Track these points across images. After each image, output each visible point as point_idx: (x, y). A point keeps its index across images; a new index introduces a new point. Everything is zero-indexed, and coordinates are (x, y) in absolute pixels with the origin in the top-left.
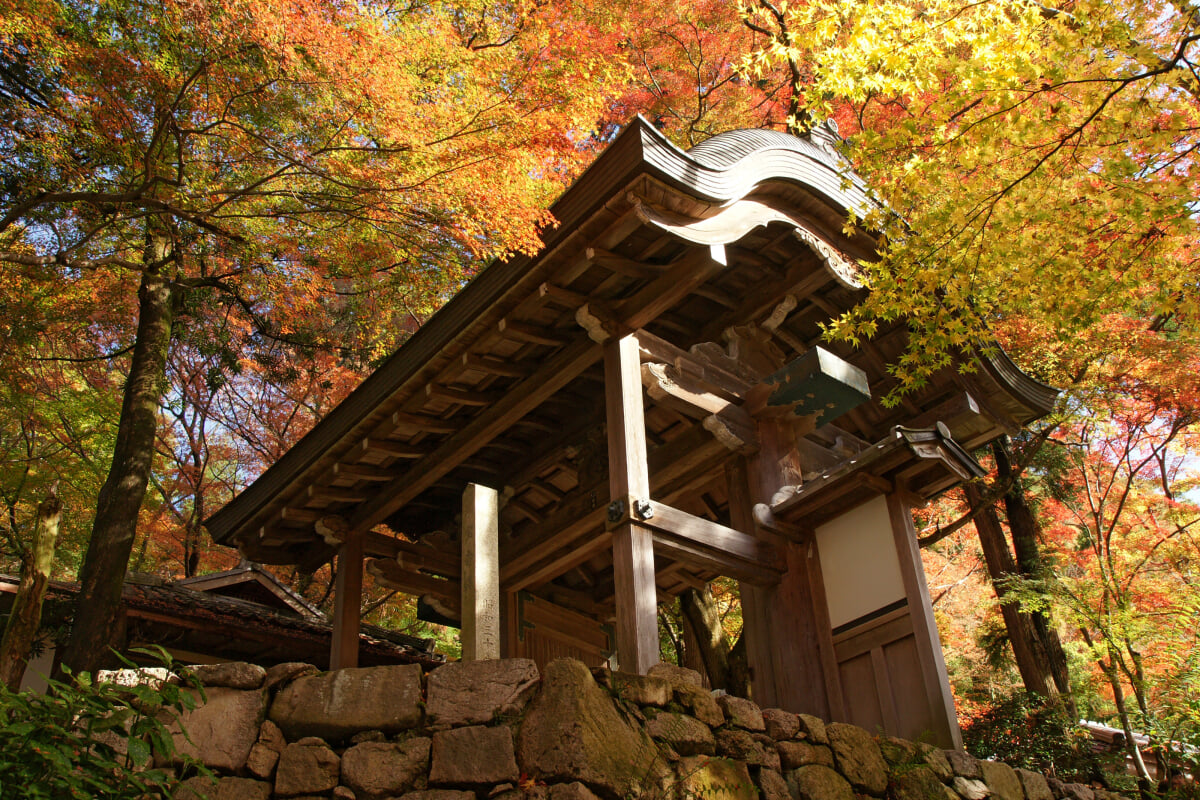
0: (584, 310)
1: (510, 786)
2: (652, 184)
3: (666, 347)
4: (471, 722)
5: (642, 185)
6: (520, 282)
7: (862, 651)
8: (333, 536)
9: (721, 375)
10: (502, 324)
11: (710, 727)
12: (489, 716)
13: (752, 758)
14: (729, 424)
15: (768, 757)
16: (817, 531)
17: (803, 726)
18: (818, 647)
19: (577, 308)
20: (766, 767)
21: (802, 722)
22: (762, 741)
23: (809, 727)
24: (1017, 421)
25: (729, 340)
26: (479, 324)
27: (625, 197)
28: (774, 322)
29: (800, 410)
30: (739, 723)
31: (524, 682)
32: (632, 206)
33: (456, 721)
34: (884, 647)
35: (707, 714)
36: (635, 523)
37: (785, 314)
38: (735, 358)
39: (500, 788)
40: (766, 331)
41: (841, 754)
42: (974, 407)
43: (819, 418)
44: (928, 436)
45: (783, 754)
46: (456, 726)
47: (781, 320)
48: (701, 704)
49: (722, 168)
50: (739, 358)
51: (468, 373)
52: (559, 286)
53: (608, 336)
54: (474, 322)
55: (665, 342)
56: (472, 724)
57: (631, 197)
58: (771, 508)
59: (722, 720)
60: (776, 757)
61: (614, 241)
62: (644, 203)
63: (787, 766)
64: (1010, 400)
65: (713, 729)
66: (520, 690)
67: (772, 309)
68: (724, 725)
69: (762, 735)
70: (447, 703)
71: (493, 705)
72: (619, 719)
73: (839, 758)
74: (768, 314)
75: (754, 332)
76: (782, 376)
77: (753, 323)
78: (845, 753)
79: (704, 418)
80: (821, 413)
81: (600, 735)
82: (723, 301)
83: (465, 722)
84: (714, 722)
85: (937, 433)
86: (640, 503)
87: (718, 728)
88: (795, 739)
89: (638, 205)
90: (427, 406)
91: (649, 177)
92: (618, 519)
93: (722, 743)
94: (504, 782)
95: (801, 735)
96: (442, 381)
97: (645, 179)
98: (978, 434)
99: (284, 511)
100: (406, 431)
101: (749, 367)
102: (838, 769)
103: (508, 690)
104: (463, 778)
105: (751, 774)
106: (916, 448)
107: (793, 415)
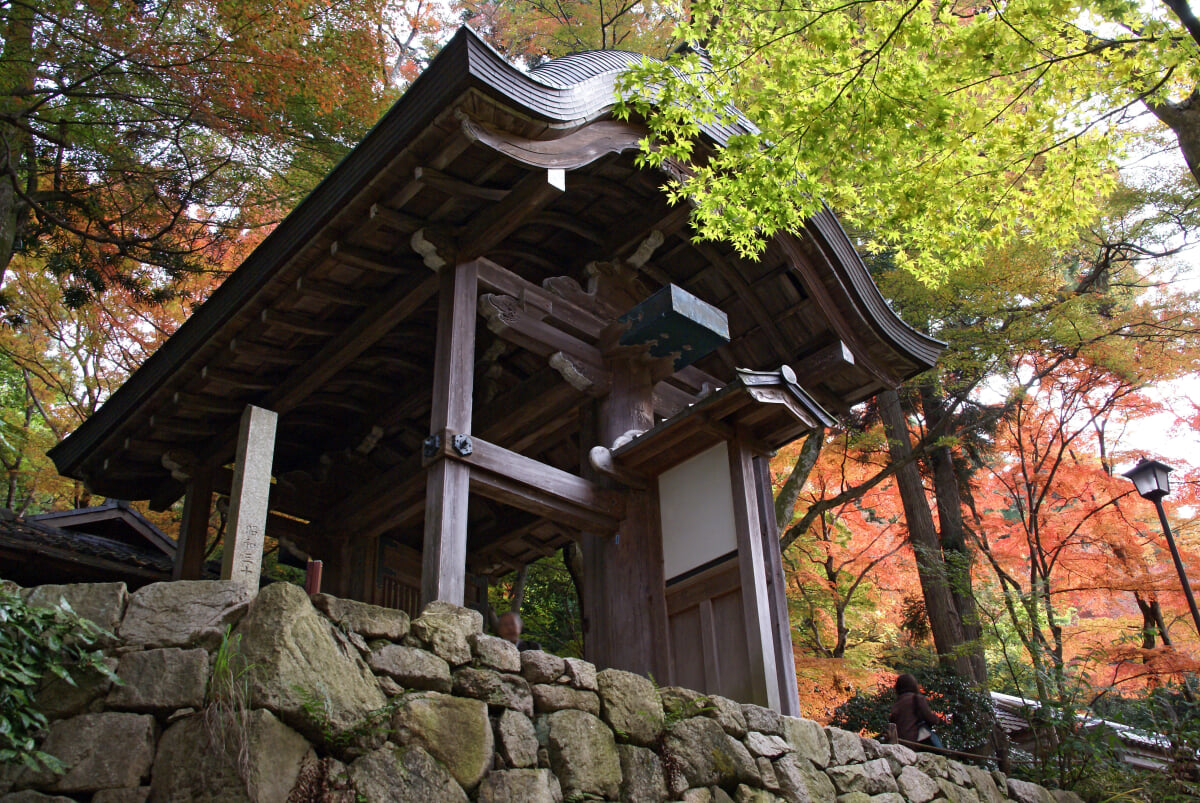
0: (419, 235)
1: (191, 710)
2: (481, 100)
3: (511, 278)
4: (167, 644)
5: (470, 100)
6: (352, 202)
7: (691, 604)
8: (181, 470)
9: (572, 311)
10: (334, 247)
11: (450, 663)
12: (184, 638)
13: (495, 699)
14: (577, 362)
15: (516, 698)
16: (660, 477)
17: (568, 670)
18: (650, 599)
19: (413, 233)
20: (513, 709)
21: (568, 667)
22: (513, 682)
23: (575, 671)
24: (897, 374)
25: (590, 276)
26: (313, 246)
27: (452, 114)
28: (640, 259)
29: (655, 351)
30: (486, 662)
31: (230, 605)
32: (460, 122)
33: (150, 642)
34: (713, 600)
35: (449, 651)
36: (451, 458)
37: (652, 250)
38: (592, 294)
39: (180, 712)
40: (632, 267)
41: (609, 701)
42: (848, 356)
43: (676, 361)
44: (770, 380)
45: (537, 698)
46: (148, 647)
47: (647, 257)
48: (443, 640)
49: (564, 87)
50: (598, 294)
51: (306, 298)
52: (391, 208)
53: (444, 263)
54: (307, 246)
55: (511, 273)
56: (167, 646)
57: (459, 114)
58: (611, 452)
59: (468, 657)
60: (530, 699)
61: (443, 162)
62: (472, 120)
63: (541, 708)
64: (888, 351)
65: (453, 667)
66: (225, 613)
67: (639, 244)
68: (469, 664)
69: (515, 677)
70: (144, 623)
71: (194, 628)
72: (337, 649)
73: (607, 705)
74: (632, 251)
75: (617, 268)
76: (636, 315)
77: (617, 260)
78: (615, 700)
79: (550, 355)
80: (678, 355)
81: (304, 663)
82: (590, 236)
83: (160, 644)
84: (455, 659)
85: (781, 377)
86: (458, 438)
87: (461, 666)
88: (557, 682)
89: (466, 123)
90: (268, 333)
91: (476, 91)
92: (434, 454)
93: (463, 681)
94: (186, 706)
95: (565, 679)
96: (278, 307)
97: (472, 93)
98: (859, 386)
99: (127, 442)
100: (245, 359)
101: (608, 306)
102: (603, 715)
103: (212, 613)
104: (143, 701)
105: (490, 714)
106: (754, 392)
107: (648, 356)
